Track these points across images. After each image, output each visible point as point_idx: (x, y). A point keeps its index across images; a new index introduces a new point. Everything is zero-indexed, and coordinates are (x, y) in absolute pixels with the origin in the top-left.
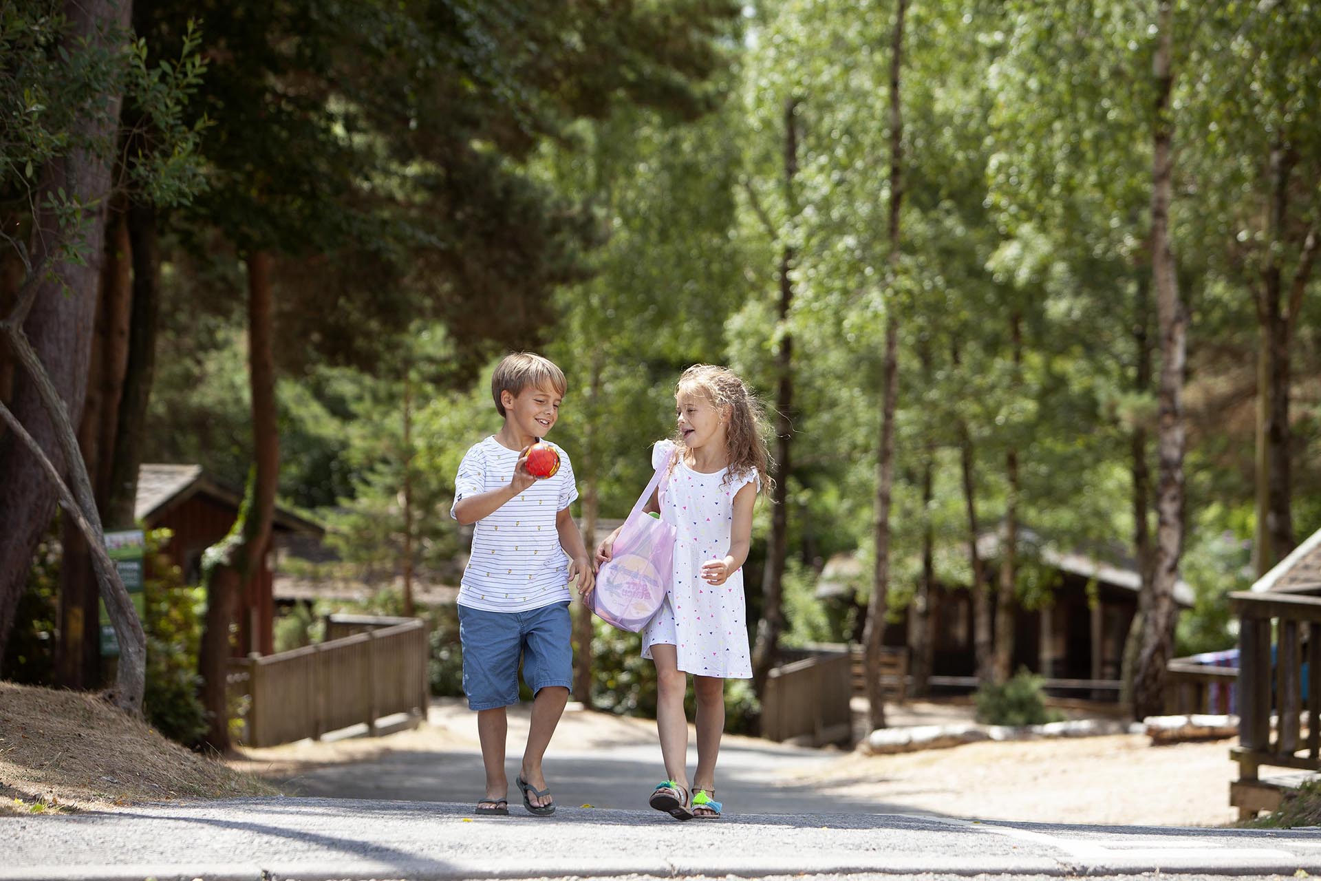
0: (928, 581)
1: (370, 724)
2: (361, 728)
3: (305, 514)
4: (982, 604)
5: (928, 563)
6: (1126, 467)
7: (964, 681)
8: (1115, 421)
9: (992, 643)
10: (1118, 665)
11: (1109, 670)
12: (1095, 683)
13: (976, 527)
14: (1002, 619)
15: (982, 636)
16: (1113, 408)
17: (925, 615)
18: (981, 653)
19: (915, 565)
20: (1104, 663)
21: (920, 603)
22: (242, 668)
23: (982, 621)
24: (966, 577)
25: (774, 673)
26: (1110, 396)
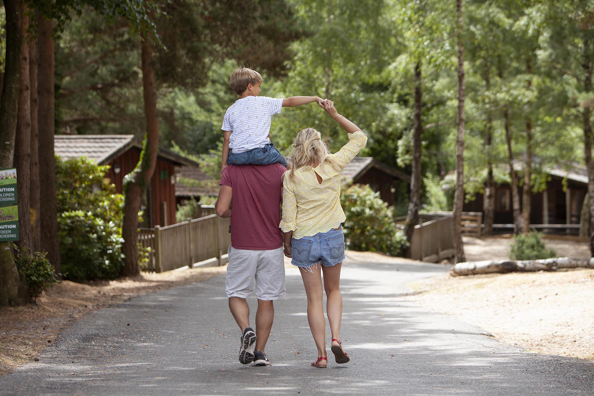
0: (490, 181)
1: (218, 258)
2: (214, 259)
3: (193, 158)
4: (515, 192)
5: (490, 173)
6: (580, 127)
7: (509, 226)
8: (576, 106)
9: (521, 210)
10: (578, 217)
11: (574, 219)
12: (568, 225)
13: (512, 156)
14: (525, 198)
15: (516, 206)
16: (575, 100)
17: (490, 197)
18: (516, 214)
19: (485, 173)
20: (572, 216)
21: (488, 192)
22: (153, 232)
23: (516, 199)
24: (508, 179)
25: (417, 227)
26: (574, 93)
